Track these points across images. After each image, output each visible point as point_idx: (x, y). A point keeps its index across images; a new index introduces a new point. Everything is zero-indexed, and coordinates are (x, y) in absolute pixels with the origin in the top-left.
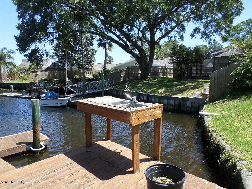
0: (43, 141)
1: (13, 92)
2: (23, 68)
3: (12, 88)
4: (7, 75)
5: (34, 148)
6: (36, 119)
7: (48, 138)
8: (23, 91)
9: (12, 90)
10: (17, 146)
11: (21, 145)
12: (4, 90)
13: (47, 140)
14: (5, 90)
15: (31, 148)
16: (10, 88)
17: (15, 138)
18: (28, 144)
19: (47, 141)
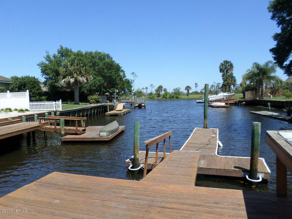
0: (262, 173)
1: (270, 110)
2: (289, 83)
3: (270, 106)
4: (270, 91)
5: (249, 178)
6: (255, 145)
7: (269, 171)
8: (283, 110)
9: (270, 108)
10: (233, 169)
11: (238, 170)
12: (263, 107)
13: (268, 173)
14: (265, 107)
15: (247, 177)
16: (268, 106)
17: (237, 160)
18: (245, 171)
19: (268, 175)
